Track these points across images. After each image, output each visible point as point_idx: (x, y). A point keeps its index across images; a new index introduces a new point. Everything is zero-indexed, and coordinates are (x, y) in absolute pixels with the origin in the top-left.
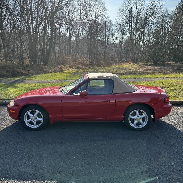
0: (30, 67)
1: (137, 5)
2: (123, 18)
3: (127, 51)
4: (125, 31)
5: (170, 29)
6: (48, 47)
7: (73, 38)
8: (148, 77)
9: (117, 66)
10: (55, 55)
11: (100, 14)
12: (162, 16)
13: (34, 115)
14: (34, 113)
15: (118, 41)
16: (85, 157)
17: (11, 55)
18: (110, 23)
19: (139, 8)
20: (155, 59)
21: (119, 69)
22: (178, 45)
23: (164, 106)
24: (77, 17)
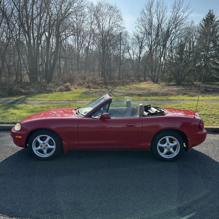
0: (30, 85)
1: (158, 15)
2: (141, 30)
3: (145, 68)
4: (144, 44)
5: (196, 44)
6: (52, 61)
7: (82, 52)
8: (171, 99)
9: (135, 86)
10: (60, 71)
11: (115, 24)
12: (187, 28)
13: (44, 142)
14: (44, 139)
15: (135, 56)
16: (110, 191)
17: (7, 70)
18: (126, 35)
19: (161, 18)
20: (178, 78)
21: (137, 89)
22: (205, 63)
23: (199, 133)
24: (87, 26)
